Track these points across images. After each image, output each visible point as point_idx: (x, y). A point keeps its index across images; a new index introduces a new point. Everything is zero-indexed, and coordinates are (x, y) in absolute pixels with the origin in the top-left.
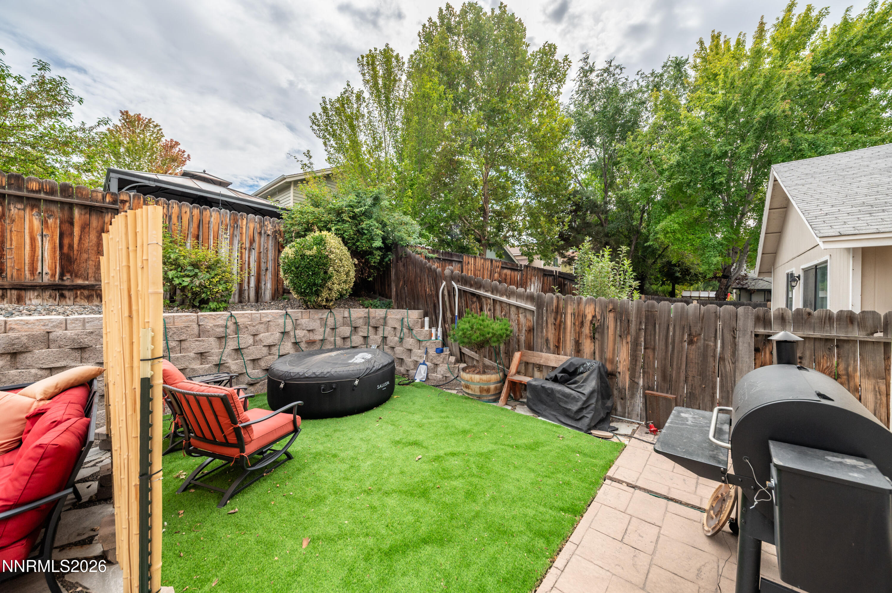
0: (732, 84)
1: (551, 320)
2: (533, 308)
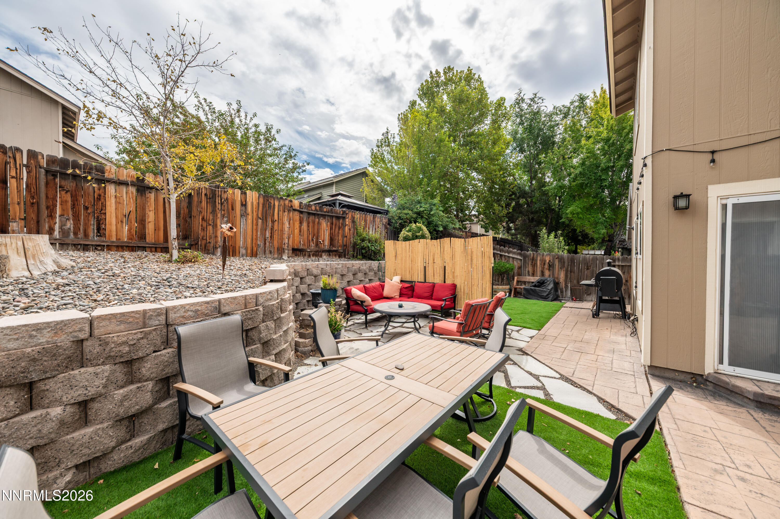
0: (611, 128)
1: (530, 263)
2: (522, 258)
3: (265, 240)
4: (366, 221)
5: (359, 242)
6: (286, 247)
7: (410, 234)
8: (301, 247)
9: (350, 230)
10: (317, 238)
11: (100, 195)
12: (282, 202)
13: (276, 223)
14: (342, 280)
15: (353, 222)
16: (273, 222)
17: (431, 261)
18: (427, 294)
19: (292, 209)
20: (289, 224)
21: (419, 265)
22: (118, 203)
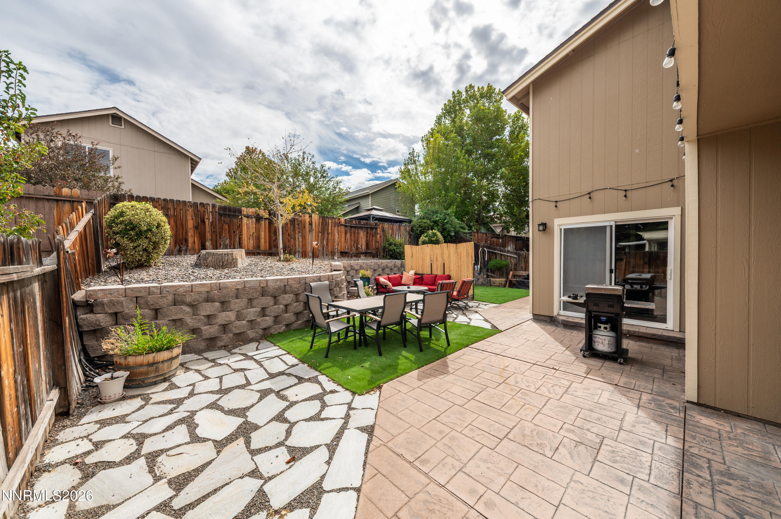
1: (523, 260)
2: (517, 257)
3: (323, 246)
4: (393, 230)
5: (387, 246)
6: (336, 251)
7: (427, 239)
8: (346, 251)
9: (381, 237)
10: (357, 244)
11: (240, 225)
12: (333, 220)
13: (330, 235)
14: (375, 273)
15: (383, 230)
16: (328, 234)
17: (435, 260)
18: (431, 282)
19: (340, 224)
20: (338, 235)
21: (428, 263)
22: (248, 228)
